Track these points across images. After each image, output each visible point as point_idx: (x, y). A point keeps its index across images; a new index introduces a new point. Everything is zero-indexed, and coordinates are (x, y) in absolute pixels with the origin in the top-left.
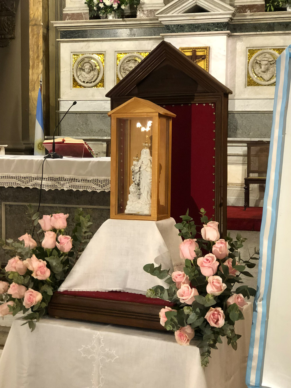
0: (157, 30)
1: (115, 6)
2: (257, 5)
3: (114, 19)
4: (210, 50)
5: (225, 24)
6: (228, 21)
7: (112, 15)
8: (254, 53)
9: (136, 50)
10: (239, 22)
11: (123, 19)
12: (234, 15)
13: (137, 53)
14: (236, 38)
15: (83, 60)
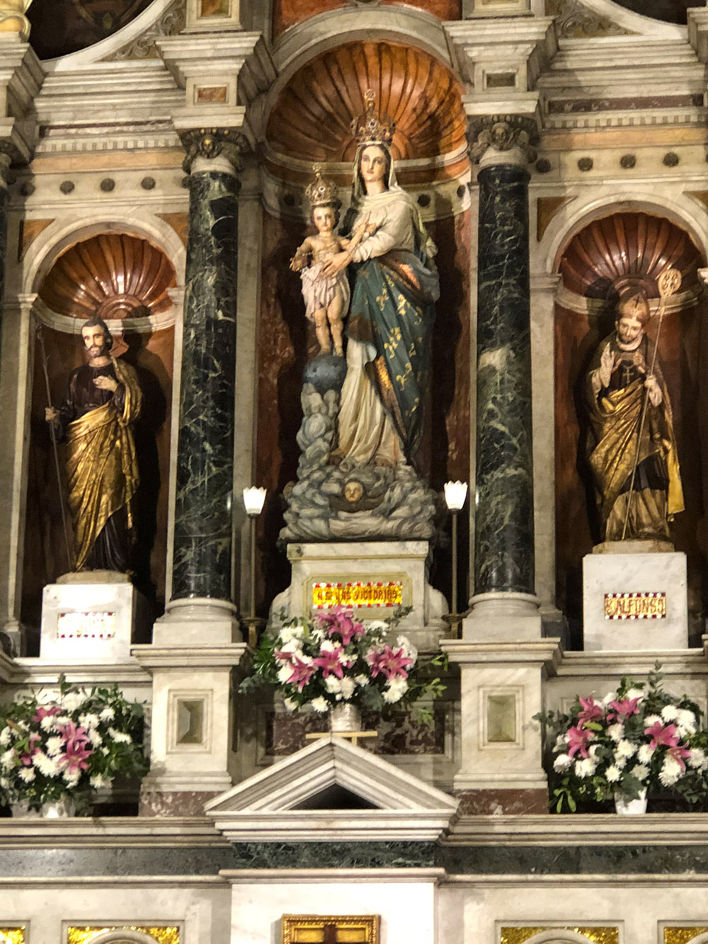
0: (205, 856)
1: (72, 777)
2: (522, 791)
3: (65, 817)
4: (382, 927)
5: (428, 846)
6: (437, 837)
7: (57, 805)
8: (519, 939)
9: (133, 917)
10: (469, 840)
11: (96, 819)
12: (454, 820)
13: (137, 928)
14: (461, 892)
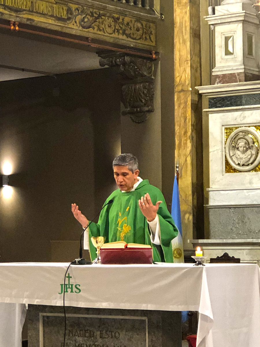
15: (237, 135)
